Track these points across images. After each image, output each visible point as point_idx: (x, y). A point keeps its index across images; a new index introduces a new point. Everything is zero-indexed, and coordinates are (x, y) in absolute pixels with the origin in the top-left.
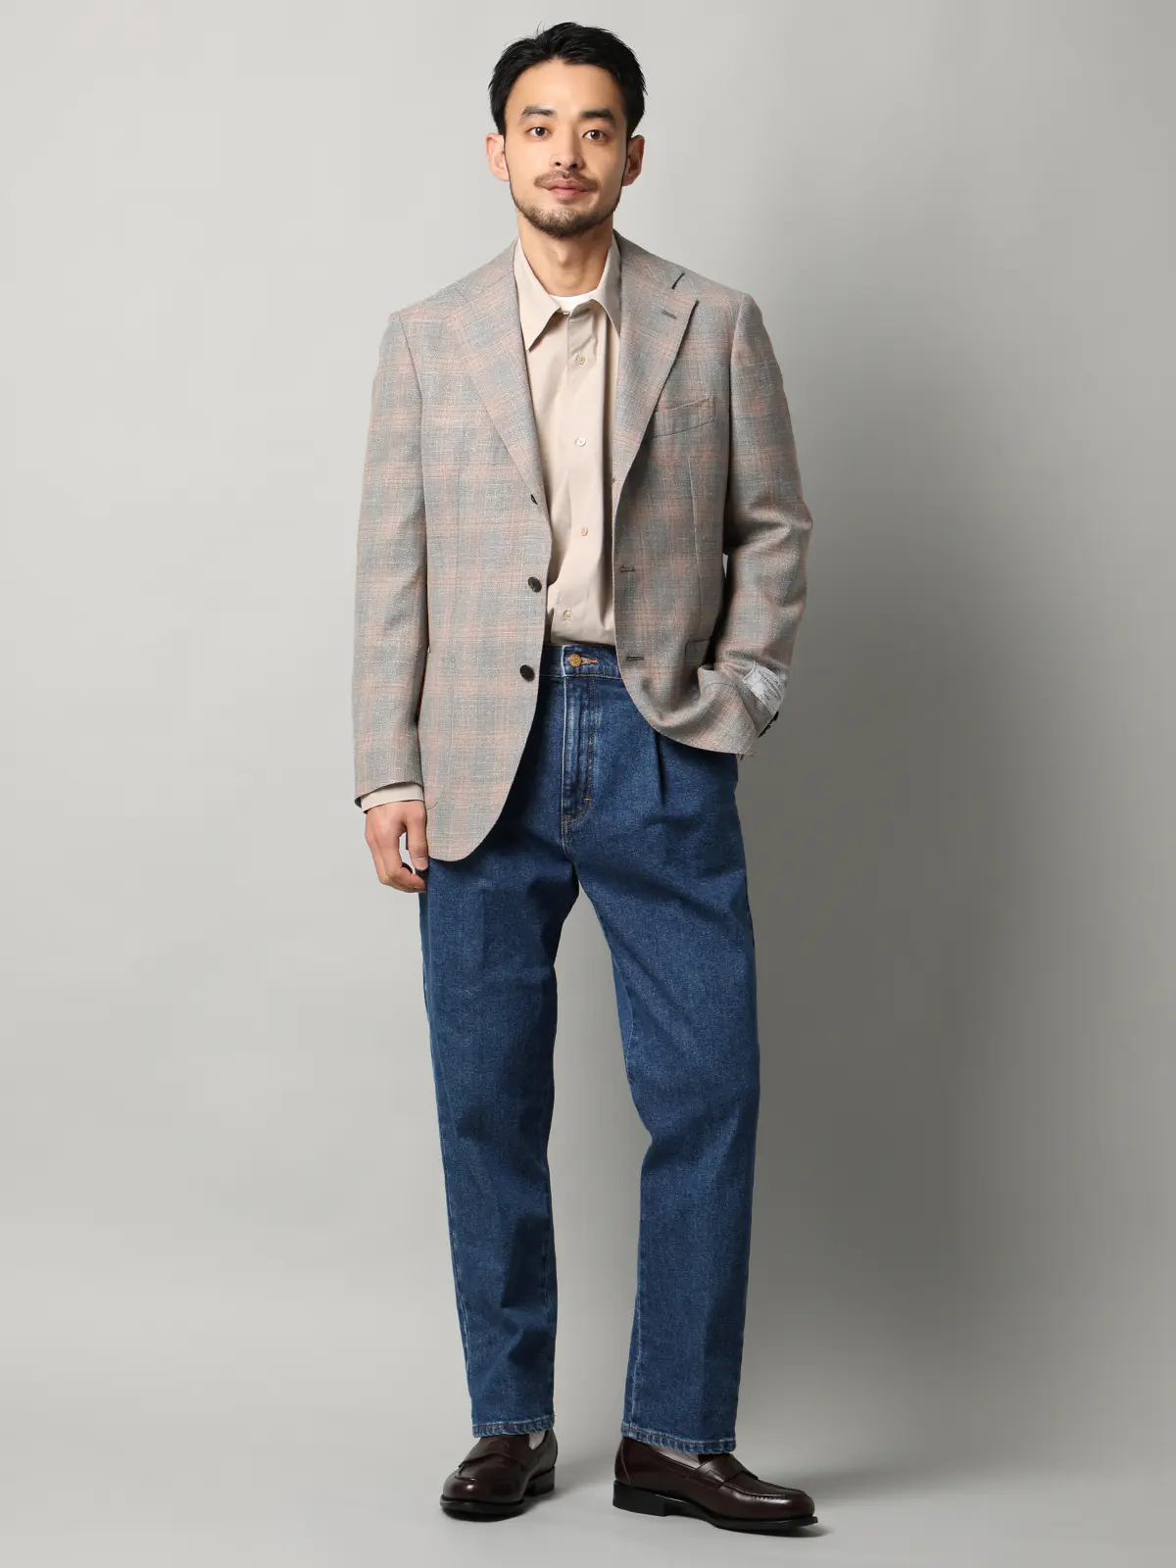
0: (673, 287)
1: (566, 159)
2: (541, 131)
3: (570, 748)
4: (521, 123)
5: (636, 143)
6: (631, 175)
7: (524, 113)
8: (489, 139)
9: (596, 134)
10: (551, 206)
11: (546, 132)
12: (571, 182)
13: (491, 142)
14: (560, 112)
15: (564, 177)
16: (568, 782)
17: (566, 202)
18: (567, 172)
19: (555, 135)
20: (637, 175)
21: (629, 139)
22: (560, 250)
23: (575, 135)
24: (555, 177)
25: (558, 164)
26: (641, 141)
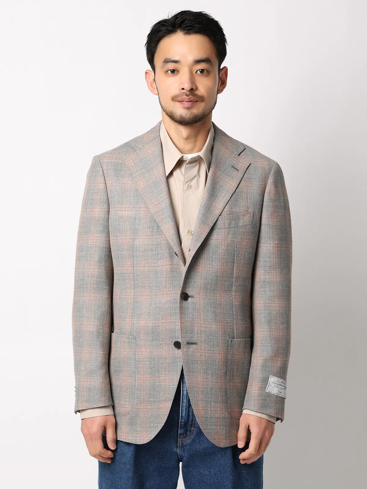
0: (239, 155)
1: (187, 86)
2: (173, 71)
3: (185, 405)
4: (163, 67)
5: (223, 72)
6: (222, 88)
7: (164, 62)
8: (146, 73)
9: (202, 71)
10: (180, 111)
11: (176, 71)
12: (190, 98)
13: (148, 74)
14: (183, 61)
15: (187, 95)
16: (183, 421)
17: (188, 108)
18: (188, 93)
19: (181, 72)
20: (224, 88)
21: (220, 70)
22: (184, 131)
23: (191, 72)
24: (182, 96)
25: (183, 89)
26: (225, 69)
